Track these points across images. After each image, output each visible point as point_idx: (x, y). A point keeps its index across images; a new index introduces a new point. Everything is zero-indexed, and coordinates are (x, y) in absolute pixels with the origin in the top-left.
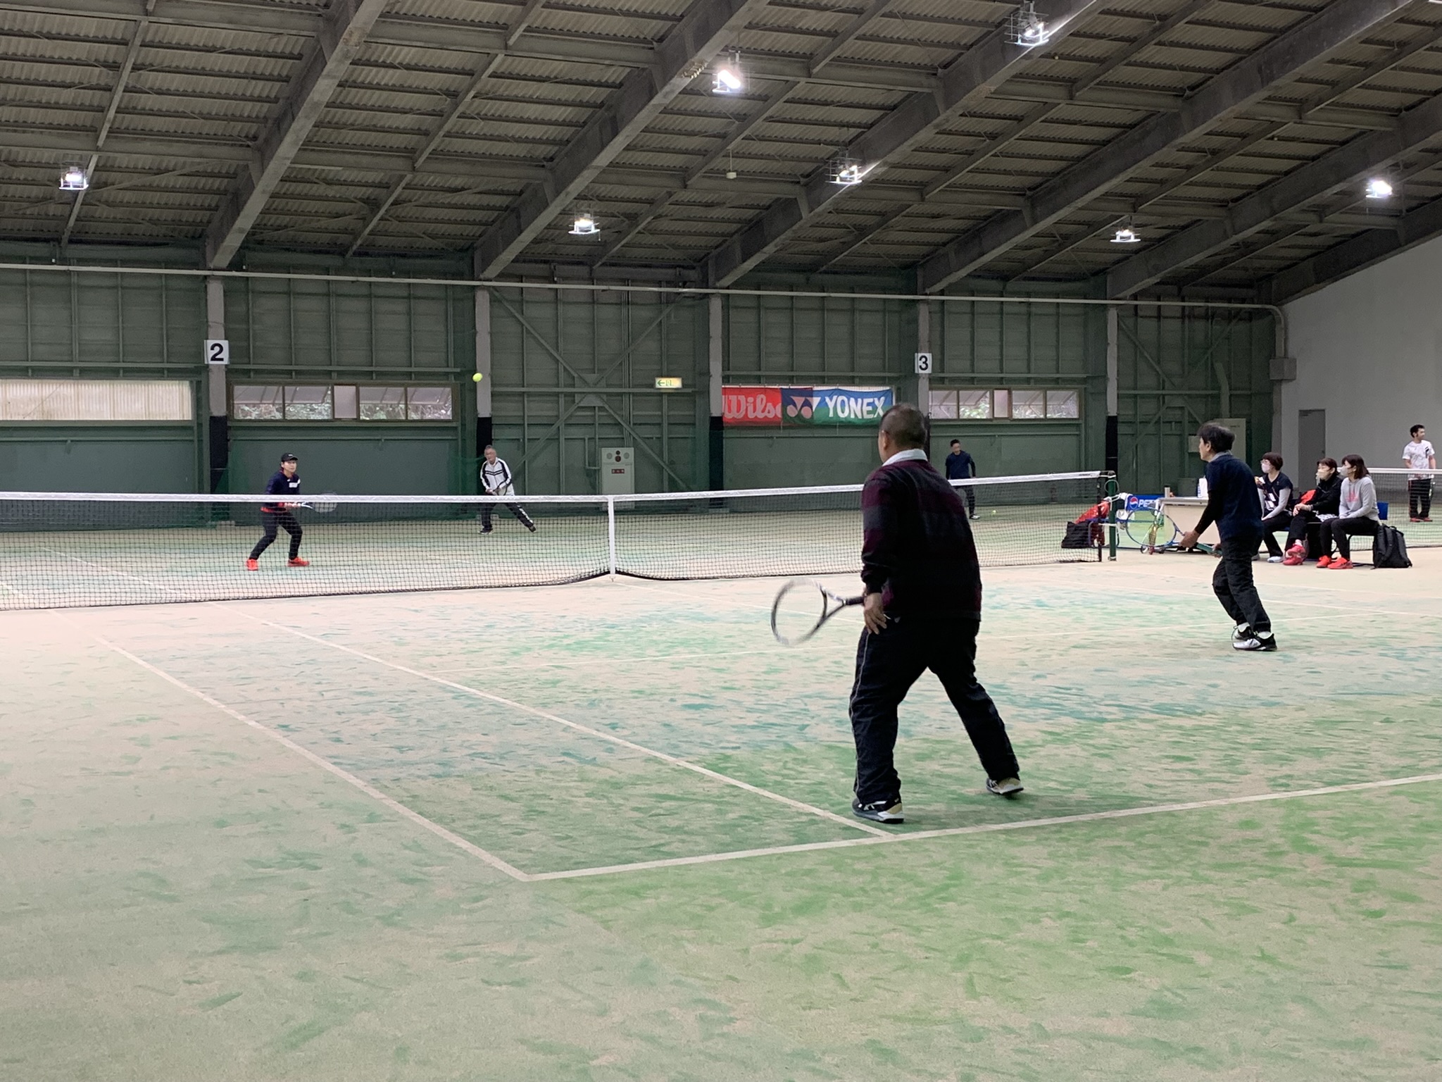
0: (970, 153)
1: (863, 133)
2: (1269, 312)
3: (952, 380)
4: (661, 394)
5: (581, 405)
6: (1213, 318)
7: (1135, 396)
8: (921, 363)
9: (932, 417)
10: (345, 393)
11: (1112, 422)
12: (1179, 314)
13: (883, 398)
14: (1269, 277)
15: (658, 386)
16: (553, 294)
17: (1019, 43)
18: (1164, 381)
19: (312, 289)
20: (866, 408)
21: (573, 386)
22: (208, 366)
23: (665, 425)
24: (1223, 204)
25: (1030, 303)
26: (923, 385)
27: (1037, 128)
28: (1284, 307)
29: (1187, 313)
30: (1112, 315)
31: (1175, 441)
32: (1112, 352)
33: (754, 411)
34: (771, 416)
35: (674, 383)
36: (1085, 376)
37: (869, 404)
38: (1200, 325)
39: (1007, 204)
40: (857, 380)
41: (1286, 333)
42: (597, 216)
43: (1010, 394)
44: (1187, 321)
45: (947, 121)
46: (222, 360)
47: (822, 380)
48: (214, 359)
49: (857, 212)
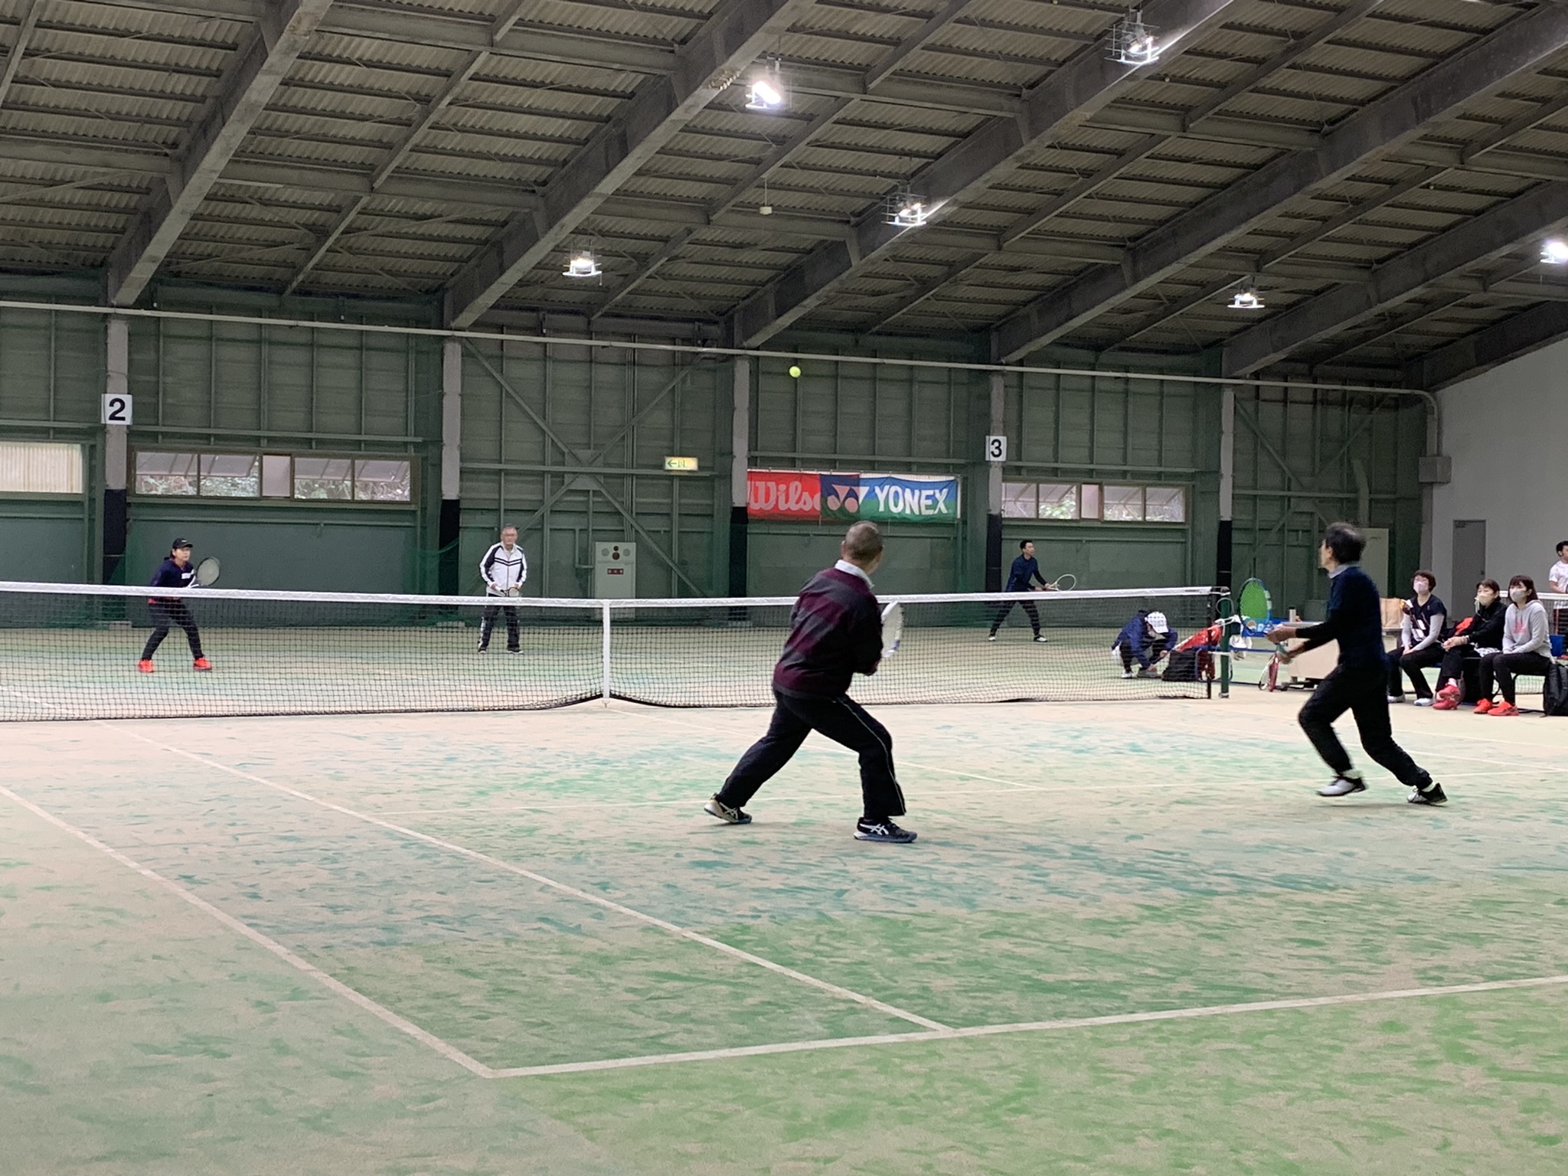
0: (1058, 193)
1: (928, 164)
2: (1419, 400)
3: (1031, 470)
4: (671, 477)
5: (572, 487)
6: (1350, 406)
7: (1255, 496)
8: (993, 448)
9: (1005, 515)
10: (276, 465)
11: (1225, 528)
12: (1310, 398)
13: (945, 491)
14: (1419, 357)
15: (668, 467)
16: (540, 349)
17: (1123, 60)
18: (1289, 479)
19: (239, 334)
20: (924, 502)
21: (563, 464)
22: (105, 425)
23: (675, 517)
24: (1366, 265)
25: (1127, 380)
26: (996, 474)
27: (1141, 165)
28: (1439, 393)
29: (1319, 397)
30: (1228, 397)
31: (1302, 553)
32: (1227, 442)
33: (787, 501)
34: (807, 508)
35: (689, 464)
36: (1193, 470)
37: (928, 497)
38: (1335, 413)
39: (1103, 257)
40: (915, 468)
41: (1439, 427)
42: (599, 254)
43: (1101, 490)
44: (1319, 407)
45: (1032, 152)
46: (123, 419)
47: (872, 466)
48: (113, 417)
49: (922, 261)
